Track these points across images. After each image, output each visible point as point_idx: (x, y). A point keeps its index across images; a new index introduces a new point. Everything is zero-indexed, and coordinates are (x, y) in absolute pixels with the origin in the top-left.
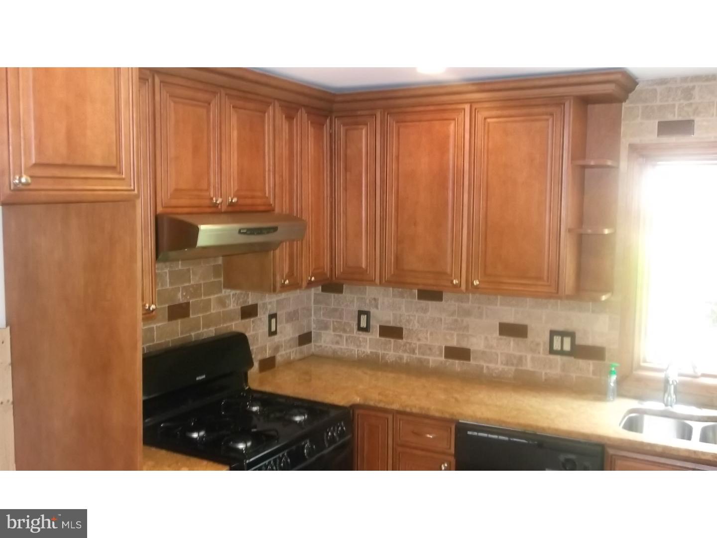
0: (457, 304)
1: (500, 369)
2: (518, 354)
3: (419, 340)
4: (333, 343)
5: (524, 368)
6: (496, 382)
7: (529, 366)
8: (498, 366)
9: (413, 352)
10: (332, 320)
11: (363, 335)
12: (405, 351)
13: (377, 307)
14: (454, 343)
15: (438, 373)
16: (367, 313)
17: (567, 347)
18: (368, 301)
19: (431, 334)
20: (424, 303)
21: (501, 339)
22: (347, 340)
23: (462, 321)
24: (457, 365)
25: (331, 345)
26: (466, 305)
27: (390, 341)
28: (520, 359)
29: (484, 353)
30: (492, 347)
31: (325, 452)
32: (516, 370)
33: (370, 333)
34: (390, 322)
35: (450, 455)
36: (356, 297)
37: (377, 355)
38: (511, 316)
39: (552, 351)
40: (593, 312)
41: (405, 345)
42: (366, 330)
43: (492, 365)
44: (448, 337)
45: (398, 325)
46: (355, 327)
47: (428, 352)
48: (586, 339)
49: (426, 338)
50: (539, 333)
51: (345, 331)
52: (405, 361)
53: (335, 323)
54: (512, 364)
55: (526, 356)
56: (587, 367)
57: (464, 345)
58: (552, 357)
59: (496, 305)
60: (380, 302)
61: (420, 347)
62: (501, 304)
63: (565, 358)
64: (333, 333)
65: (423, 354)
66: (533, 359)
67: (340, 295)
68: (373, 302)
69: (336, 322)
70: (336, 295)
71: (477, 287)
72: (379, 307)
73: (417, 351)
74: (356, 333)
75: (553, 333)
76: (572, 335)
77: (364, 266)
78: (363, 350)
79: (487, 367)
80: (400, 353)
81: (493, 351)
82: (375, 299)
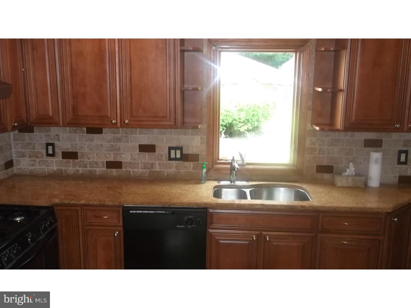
0: (112, 135)
1: (141, 172)
2: (150, 162)
3: (89, 159)
4: (29, 166)
5: (155, 170)
6: (139, 180)
7: (157, 169)
8: (139, 170)
9: (86, 167)
10: (27, 151)
11: (50, 159)
12: (80, 166)
13: (59, 141)
14: (112, 159)
15: (103, 178)
16: (53, 145)
17: (178, 156)
18: (52, 137)
19: (97, 154)
20: (91, 135)
21: (140, 154)
22: (39, 163)
23: (116, 145)
24: (114, 172)
25: (28, 167)
26: (118, 136)
27: (70, 161)
28: (152, 165)
29: (130, 163)
30: (135, 159)
32: (150, 171)
33: (55, 157)
34: (69, 149)
35: (120, 226)
36: (43, 134)
37: (61, 170)
38: (146, 141)
39: (170, 159)
40: (192, 135)
41: (80, 163)
42: (53, 155)
43: (136, 170)
44: (108, 156)
45: (75, 151)
46: (45, 154)
47: (95, 165)
48: (189, 151)
49: (94, 158)
50: (162, 150)
51: (37, 157)
52: (80, 173)
53: (30, 152)
54: (148, 168)
55: (155, 163)
56: (190, 166)
57: (118, 159)
58: (170, 162)
59: (136, 134)
60: (61, 137)
61: (90, 162)
62: (139, 134)
63: (177, 162)
64: (29, 159)
65: (92, 168)
66: (159, 164)
67: (32, 134)
68: (56, 137)
69: (31, 151)
70: (29, 134)
71: (127, 124)
72: (61, 139)
73: (88, 166)
74: (45, 158)
75: (170, 149)
76: (181, 149)
77: (51, 114)
78: (51, 168)
79: (133, 171)
80: (77, 168)
81: (136, 161)
82: (57, 135)
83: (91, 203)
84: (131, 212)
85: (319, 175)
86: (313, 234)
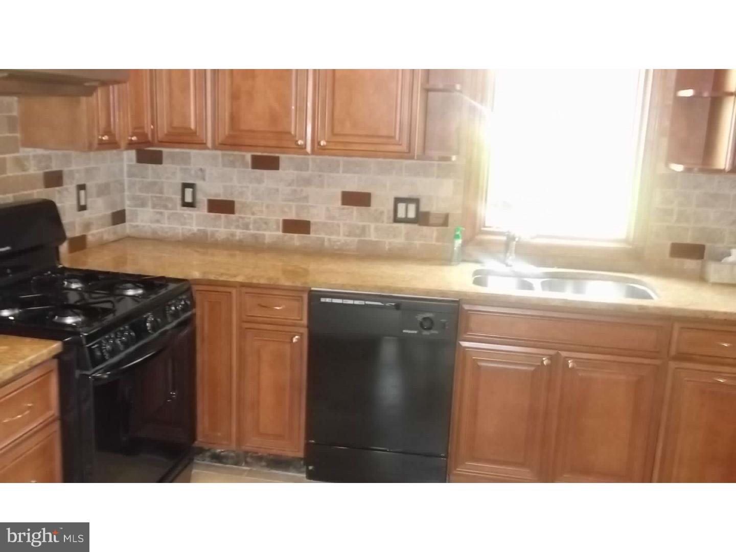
0: (296, 172)
1: (343, 241)
2: (361, 224)
3: (253, 214)
4: (151, 222)
5: (367, 239)
6: (339, 254)
7: (372, 237)
8: (339, 238)
9: (246, 227)
10: (150, 195)
11: (187, 211)
12: (237, 227)
13: (204, 179)
14: (292, 216)
15: (275, 249)
16: (191, 186)
17: (412, 214)
18: (193, 172)
19: (268, 207)
20: (258, 172)
21: (343, 209)
22: (169, 218)
23: (302, 190)
24: (296, 239)
25: (149, 224)
26: (305, 174)
27: (220, 216)
28: (364, 230)
29: (325, 224)
30: (333, 218)
31: (168, 327)
32: (359, 242)
33: (196, 209)
34: (219, 195)
35: (302, 326)
36: (178, 167)
37: (205, 232)
38: (354, 185)
39: (396, 220)
40: (438, 177)
41: (237, 221)
42: (191, 205)
43: (334, 237)
44: (286, 209)
45: (230, 198)
46: (179, 202)
47: (264, 226)
48: (433, 207)
49: (262, 212)
50: (382, 202)
51: (166, 207)
52: (237, 238)
53: (154, 199)
54: (355, 235)
55: (369, 226)
56: (429, 235)
57: (304, 217)
58: (396, 225)
59: (338, 172)
60: (208, 172)
61: (255, 222)
62: (344, 172)
63: (409, 226)
64: (151, 210)
65: (258, 230)
66: (376, 229)
67: (160, 166)
68: (199, 173)
69: (156, 197)
70: (154, 166)
71: (323, 148)
72: (207, 178)
73: (251, 227)
74: (180, 210)
75: (398, 200)
76: (416, 201)
77: (193, 127)
78: (188, 227)
79: (329, 240)
80: (233, 230)
81: (336, 222)
82: (201, 170)
83: (255, 281)
84: (323, 300)
85: (677, 262)
86: (658, 362)
